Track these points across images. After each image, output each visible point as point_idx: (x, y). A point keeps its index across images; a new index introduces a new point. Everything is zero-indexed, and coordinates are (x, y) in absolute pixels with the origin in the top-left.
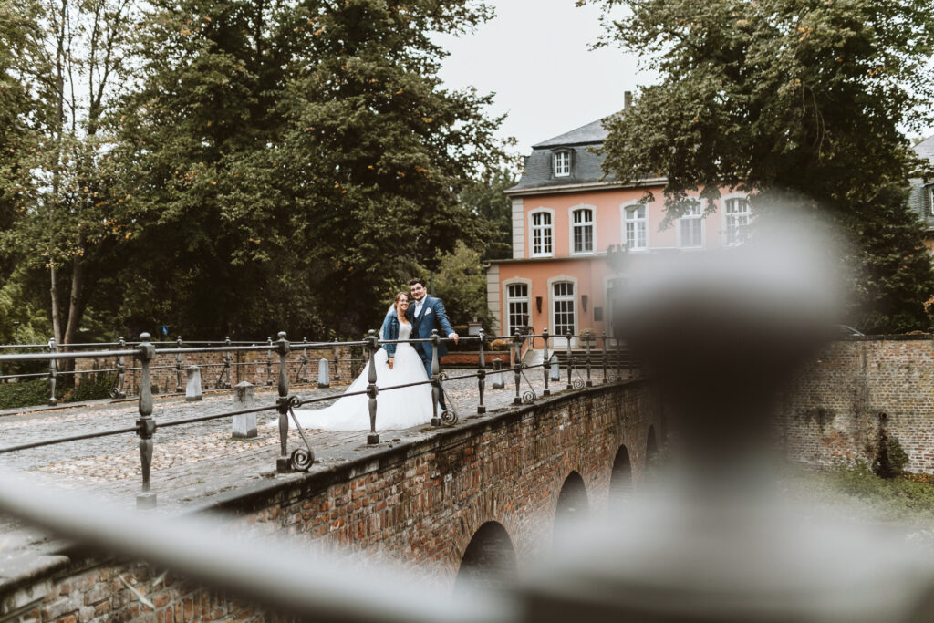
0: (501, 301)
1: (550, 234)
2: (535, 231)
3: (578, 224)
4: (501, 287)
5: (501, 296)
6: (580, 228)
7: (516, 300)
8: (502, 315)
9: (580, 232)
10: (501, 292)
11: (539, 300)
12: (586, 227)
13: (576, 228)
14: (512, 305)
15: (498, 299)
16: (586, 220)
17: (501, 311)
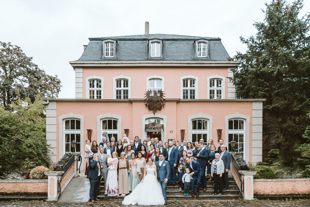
0: (57, 132)
1: (100, 94)
2: (90, 91)
3: (119, 89)
4: (58, 120)
5: (58, 128)
6: (120, 91)
7: (71, 132)
8: (58, 144)
9: (120, 94)
10: (57, 125)
11: (89, 132)
12: (124, 91)
13: (117, 91)
14: (67, 136)
15: (55, 130)
16: (124, 87)
17: (57, 140)
